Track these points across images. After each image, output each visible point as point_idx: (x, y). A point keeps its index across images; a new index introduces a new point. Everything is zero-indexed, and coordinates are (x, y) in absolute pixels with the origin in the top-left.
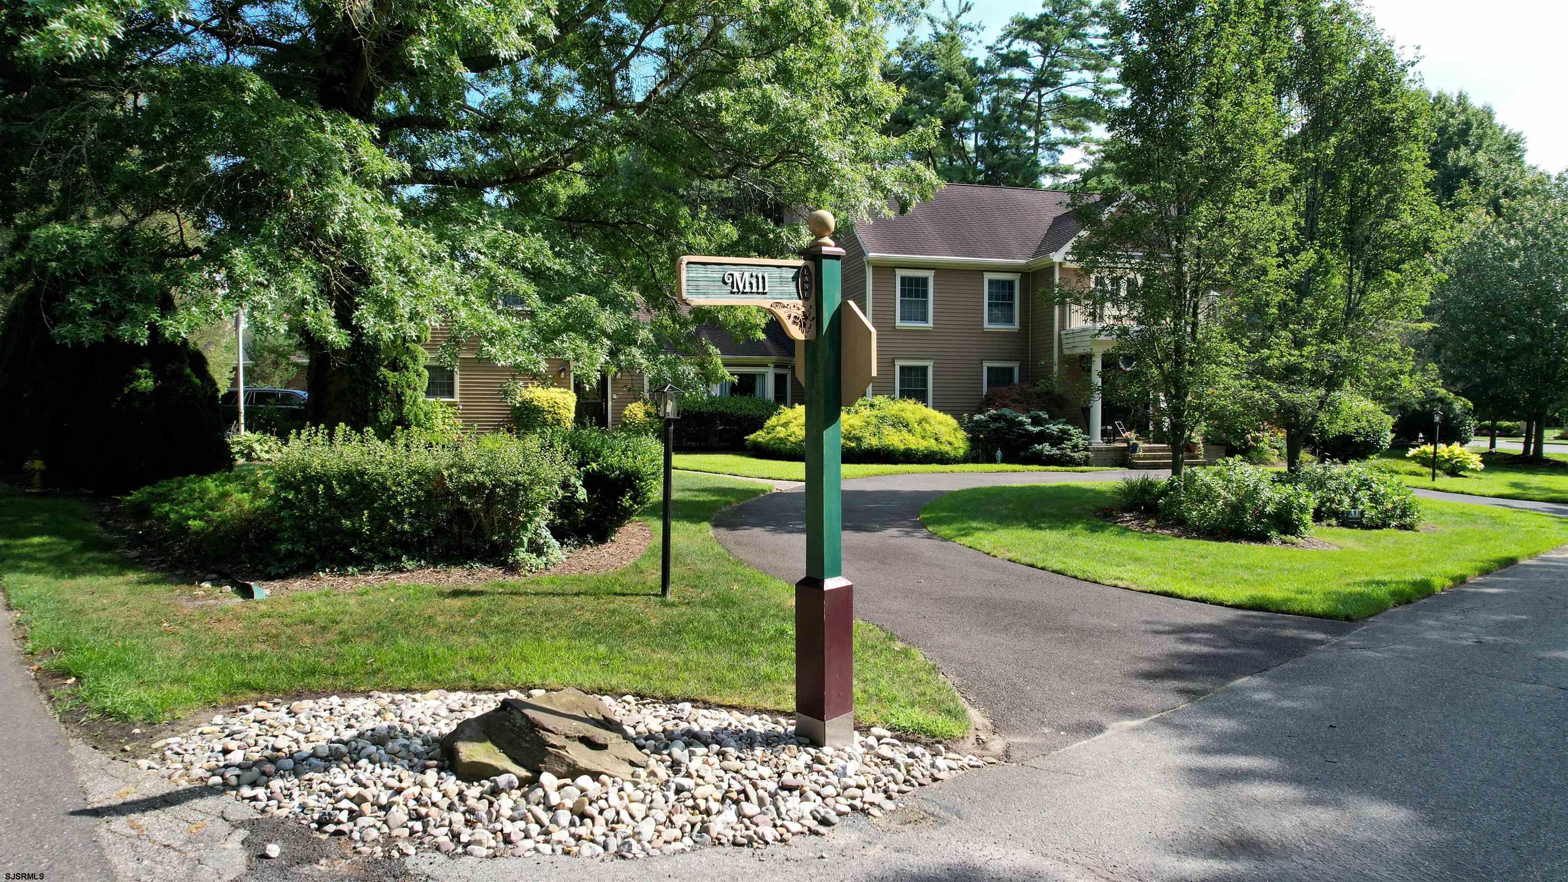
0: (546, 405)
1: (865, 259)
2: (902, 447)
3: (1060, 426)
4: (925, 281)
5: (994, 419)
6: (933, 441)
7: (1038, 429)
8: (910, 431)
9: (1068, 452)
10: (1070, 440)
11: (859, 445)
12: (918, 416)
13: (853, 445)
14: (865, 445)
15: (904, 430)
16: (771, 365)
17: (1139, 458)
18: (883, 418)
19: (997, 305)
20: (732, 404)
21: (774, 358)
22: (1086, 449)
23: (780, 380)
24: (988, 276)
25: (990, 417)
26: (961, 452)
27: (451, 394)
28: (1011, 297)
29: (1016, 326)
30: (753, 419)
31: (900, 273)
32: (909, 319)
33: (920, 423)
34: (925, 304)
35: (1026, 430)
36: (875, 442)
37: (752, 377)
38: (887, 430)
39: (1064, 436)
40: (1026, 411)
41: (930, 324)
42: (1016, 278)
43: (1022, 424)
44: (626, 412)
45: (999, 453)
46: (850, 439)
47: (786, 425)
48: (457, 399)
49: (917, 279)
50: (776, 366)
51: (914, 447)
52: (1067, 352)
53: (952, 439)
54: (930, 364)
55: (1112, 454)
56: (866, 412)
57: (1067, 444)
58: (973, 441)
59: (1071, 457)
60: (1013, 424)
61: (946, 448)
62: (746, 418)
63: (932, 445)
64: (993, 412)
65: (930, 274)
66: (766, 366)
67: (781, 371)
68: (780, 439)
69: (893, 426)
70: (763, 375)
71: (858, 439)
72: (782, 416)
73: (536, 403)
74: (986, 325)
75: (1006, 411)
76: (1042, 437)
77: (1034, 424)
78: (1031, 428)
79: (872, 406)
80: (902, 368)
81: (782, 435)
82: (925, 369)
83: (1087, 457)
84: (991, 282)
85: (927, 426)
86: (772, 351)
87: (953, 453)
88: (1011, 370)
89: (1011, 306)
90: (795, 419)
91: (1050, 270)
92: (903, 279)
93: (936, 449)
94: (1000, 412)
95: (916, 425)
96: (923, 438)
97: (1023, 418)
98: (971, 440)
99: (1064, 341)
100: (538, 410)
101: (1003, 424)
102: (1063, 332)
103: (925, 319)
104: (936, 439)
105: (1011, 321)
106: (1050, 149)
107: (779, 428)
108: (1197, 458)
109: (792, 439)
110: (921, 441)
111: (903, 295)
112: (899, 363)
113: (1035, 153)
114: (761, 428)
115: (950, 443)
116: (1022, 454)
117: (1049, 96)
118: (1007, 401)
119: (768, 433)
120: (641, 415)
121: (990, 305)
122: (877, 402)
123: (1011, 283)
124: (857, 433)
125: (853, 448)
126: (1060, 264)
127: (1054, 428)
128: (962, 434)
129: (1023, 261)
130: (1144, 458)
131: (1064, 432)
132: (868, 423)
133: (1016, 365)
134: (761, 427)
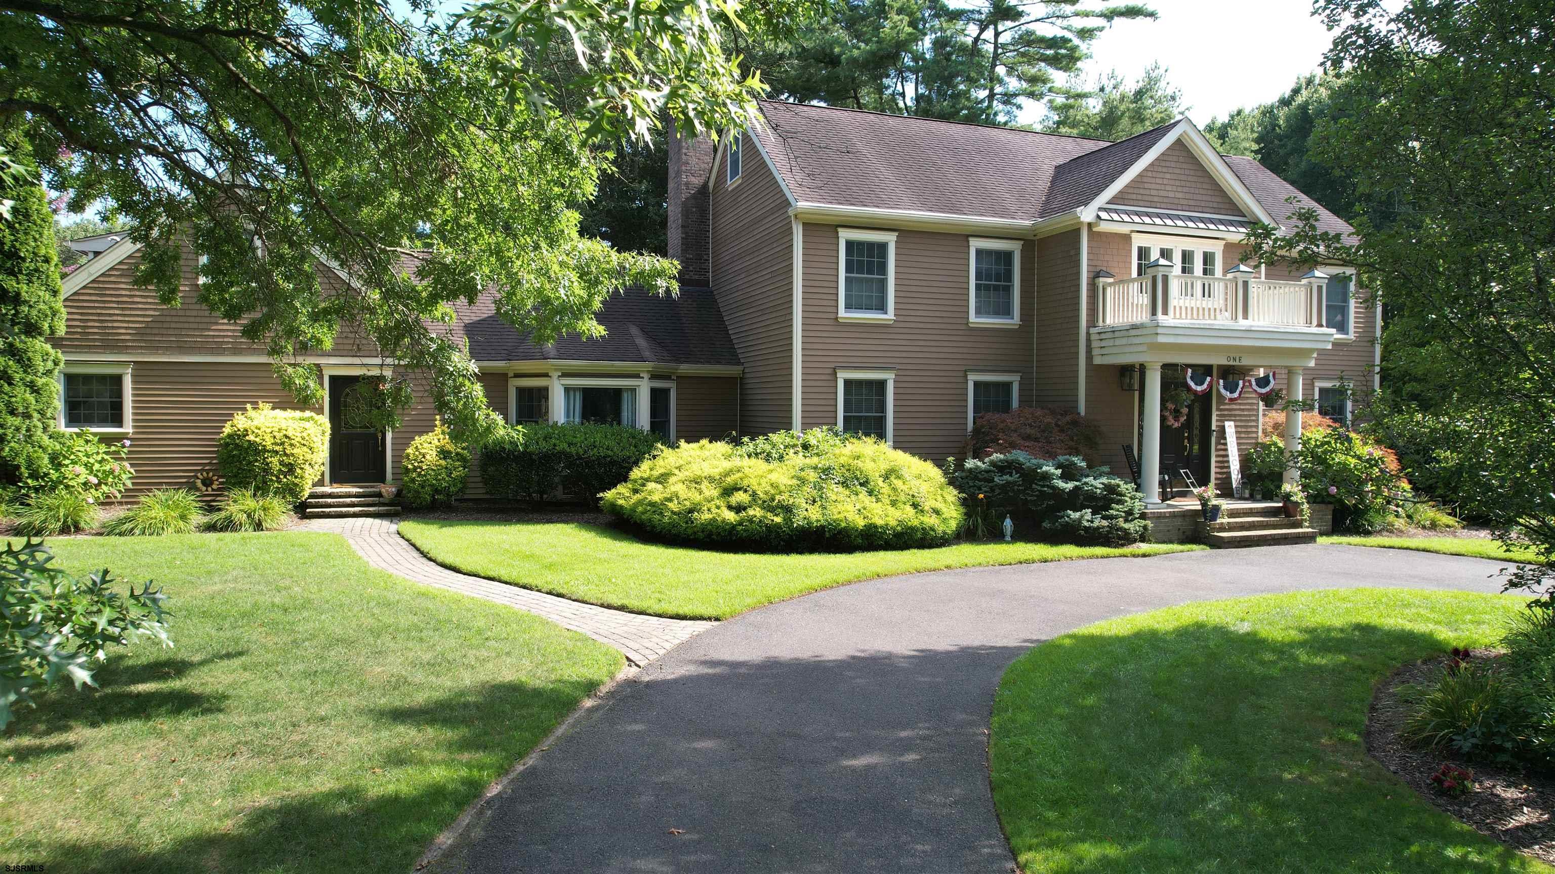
0: (269, 443)
1: (791, 212)
2: (861, 523)
3: (1105, 480)
4: (883, 247)
5: (1002, 468)
6: (910, 511)
7: (1070, 486)
8: (870, 493)
9: (1121, 523)
10: (1119, 502)
11: (788, 521)
12: (884, 466)
13: (778, 520)
14: (798, 521)
15: (863, 491)
16: (646, 376)
17: (1222, 528)
18: (827, 471)
19: (987, 288)
20: (580, 438)
21: (648, 366)
22: (1143, 516)
23: (658, 398)
24: (975, 244)
25: (993, 464)
26: (953, 525)
27: (118, 420)
28: (1009, 276)
29: (1015, 320)
30: (613, 463)
31: (845, 235)
32: (859, 307)
33: (886, 477)
34: (883, 284)
35: (1054, 488)
36: (814, 515)
37: (617, 393)
38: (834, 491)
39: (1111, 496)
40: (1050, 455)
41: (890, 315)
42: (1015, 247)
43: (1047, 477)
44: (410, 451)
45: (1008, 523)
46: (771, 509)
47: (662, 479)
48: (128, 428)
49: (871, 245)
50: (654, 377)
51: (880, 522)
52: (1097, 361)
53: (940, 505)
54: (889, 377)
55: (1178, 522)
56: (797, 460)
57: (1116, 510)
58: (968, 504)
59: (1125, 531)
60: (1032, 477)
61: (930, 520)
62: (601, 461)
63: (907, 515)
64: (997, 456)
65: (890, 239)
66: (637, 376)
67: (659, 384)
68: (652, 504)
69: (844, 484)
70: (633, 390)
71: (788, 510)
72: (659, 462)
73: (251, 438)
74: (972, 318)
75: (1020, 456)
76: (1078, 499)
77: (1066, 477)
78: (1061, 484)
79: (806, 447)
80: (847, 383)
81: (656, 498)
82: (882, 384)
83: (1145, 528)
84: (979, 252)
85: (898, 483)
86: (647, 354)
87: (940, 529)
88: (1007, 386)
89: (1008, 289)
90: (679, 468)
91: (1075, 233)
92: (850, 244)
93: (915, 523)
94: (1009, 457)
95: (880, 481)
96: (894, 503)
97: (1049, 468)
98: (964, 502)
99: (1095, 344)
100: (256, 450)
101: (1015, 477)
102: (1092, 330)
103: (882, 308)
104: (915, 506)
105: (1006, 311)
106: (1005, 103)
107: (651, 486)
108: (1299, 525)
109: (673, 506)
110: (891, 510)
111: (849, 269)
112: (843, 375)
113: (990, 106)
114: (625, 479)
115: (937, 512)
116: (1046, 525)
117: (1008, 32)
118: (1014, 437)
119: (636, 491)
120: (432, 456)
121: (978, 287)
122: (813, 442)
123: (1007, 256)
124: (784, 498)
125: (778, 526)
126: (1090, 225)
127: (1096, 483)
128: (952, 494)
129: (1027, 223)
130: (1231, 528)
131: (1111, 489)
132: (803, 481)
133: (1014, 379)
134: (623, 478)
